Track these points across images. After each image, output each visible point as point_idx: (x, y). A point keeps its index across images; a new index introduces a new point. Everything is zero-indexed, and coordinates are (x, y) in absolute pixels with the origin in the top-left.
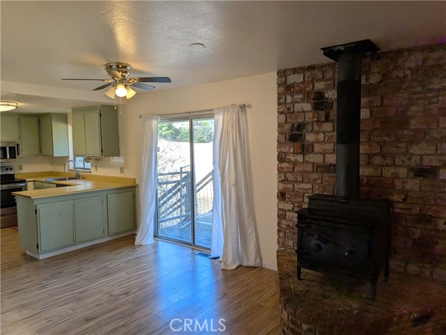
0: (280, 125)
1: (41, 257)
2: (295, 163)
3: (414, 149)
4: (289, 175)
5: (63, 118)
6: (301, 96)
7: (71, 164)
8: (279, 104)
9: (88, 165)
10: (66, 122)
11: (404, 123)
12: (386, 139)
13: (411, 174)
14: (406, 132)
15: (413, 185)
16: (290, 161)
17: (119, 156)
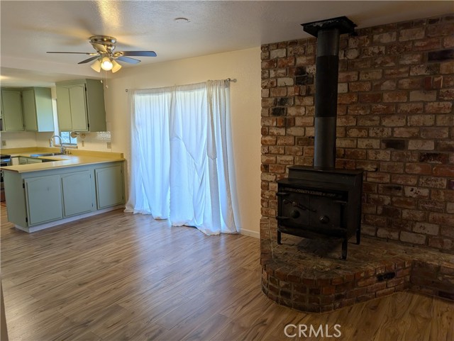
0: (264, 100)
1: (31, 230)
2: (278, 137)
3: (386, 122)
4: (272, 148)
5: (47, 92)
6: (284, 71)
7: (57, 140)
8: (263, 79)
9: (74, 141)
10: (50, 96)
11: (377, 98)
12: (361, 112)
13: (383, 145)
14: (379, 106)
15: (384, 155)
16: (273, 135)
17: (106, 131)
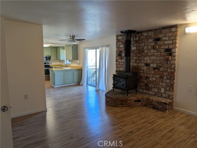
0: (116, 51)
1: (55, 87)
2: (120, 62)
3: (145, 58)
4: (118, 66)
5: (63, 48)
6: (121, 43)
7: (65, 62)
8: (116, 45)
9: (70, 63)
10: (64, 49)
11: (143, 51)
12: (139, 55)
13: (145, 65)
14: (144, 54)
15: (145, 68)
16: (118, 62)
17: (78, 60)
